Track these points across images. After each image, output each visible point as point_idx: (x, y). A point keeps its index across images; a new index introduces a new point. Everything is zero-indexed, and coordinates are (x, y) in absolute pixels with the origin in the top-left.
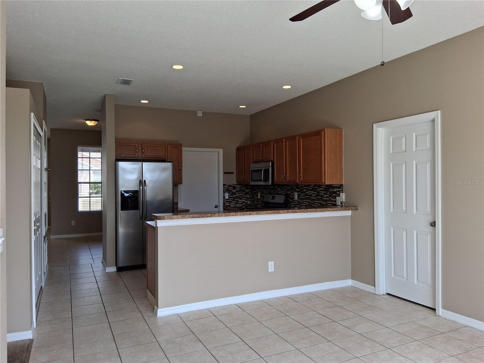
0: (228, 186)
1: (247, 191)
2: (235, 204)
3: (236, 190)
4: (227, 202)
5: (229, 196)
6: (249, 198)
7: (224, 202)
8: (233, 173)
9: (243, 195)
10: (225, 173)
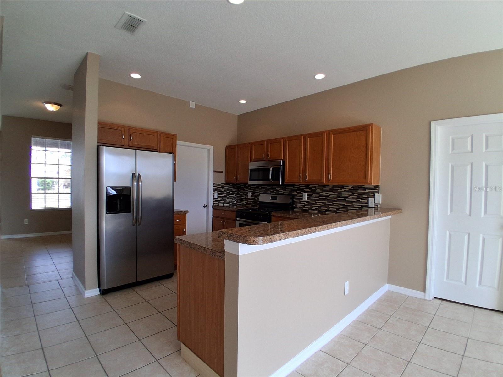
0: (218, 185)
1: (234, 190)
2: (223, 204)
3: (224, 189)
4: (216, 201)
5: (218, 195)
6: (235, 198)
7: (213, 202)
8: (222, 172)
9: (230, 194)
10: (215, 172)
